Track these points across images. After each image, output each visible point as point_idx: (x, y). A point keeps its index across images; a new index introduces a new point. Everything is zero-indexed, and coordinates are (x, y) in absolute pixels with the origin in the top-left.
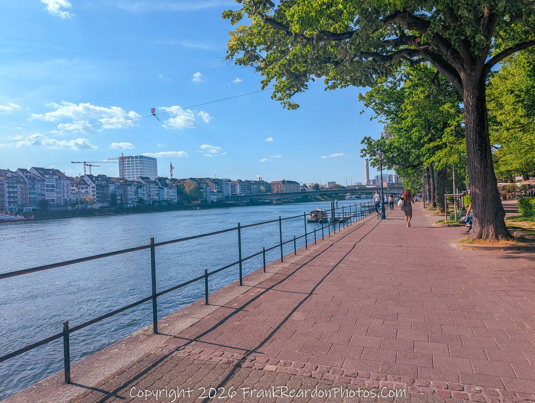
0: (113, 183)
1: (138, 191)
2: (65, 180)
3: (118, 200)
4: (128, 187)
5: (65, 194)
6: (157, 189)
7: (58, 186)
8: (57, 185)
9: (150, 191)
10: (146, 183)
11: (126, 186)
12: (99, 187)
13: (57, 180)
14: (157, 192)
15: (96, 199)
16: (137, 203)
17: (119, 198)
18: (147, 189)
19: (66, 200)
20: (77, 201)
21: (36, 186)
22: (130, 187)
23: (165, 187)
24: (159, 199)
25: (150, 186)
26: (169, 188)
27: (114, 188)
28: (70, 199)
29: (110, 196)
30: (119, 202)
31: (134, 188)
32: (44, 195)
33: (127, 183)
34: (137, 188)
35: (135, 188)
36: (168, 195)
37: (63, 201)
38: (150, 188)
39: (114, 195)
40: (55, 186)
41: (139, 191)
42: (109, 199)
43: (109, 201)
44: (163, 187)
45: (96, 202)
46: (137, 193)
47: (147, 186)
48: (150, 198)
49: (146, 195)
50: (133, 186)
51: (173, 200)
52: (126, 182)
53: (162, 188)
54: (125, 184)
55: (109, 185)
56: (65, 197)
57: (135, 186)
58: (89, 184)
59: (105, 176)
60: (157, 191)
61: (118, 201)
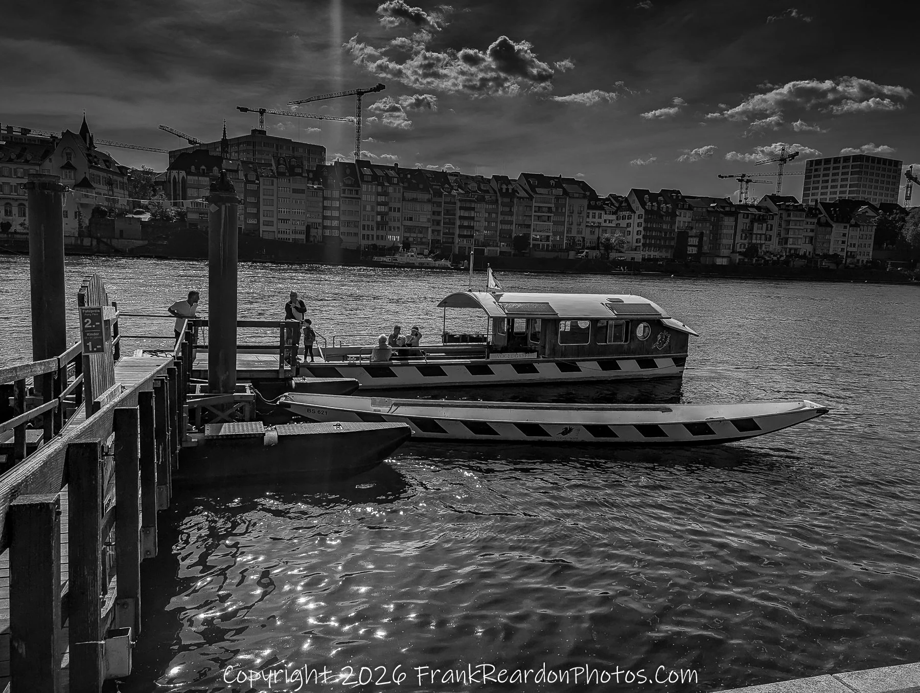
0: (690, 208)
1: (752, 229)
2: (578, 198)
3: (691, 246)
4: (726, 219)
5: (575, 228)
6: (812, 227)
7: (560, 211)
8: (557, 208)
9: (787, 231)
10: (781, 212)
11: (721, 215)
12: (652, 216)
13: (558, 198)
14: (812, 234)
15: (642, 241)
16: (741, 257)
17: (694, 241)
18: (780, 225)
19: (574, 240)
20: (598, 243)
21: (515, 209)
22: (732, 219)
23: (837, 222)
24: (814, 250)
25: (789, 218)
26: (851, 226)
27: (690, 220)
28: (584, 238)
29: (676, 235)
30: (692, 250)
31: (743, 222)
32: (529, 226)
33: (727, 209)
34: (752, 222)
35: (748, 221)
36: (843, 242)
37: (565, 241)
38: (788, 222)
39: (683, 236)
40: (554, 209)
41: (755, 228)
42: (672, 243)
43: (672, 247)
44: (831, 222)
45: (642, 248)
46: (749, 233)
47: (781, 217)
48: (786, 246)
49: (775, 240)
50: (740, 216)
51: (858, 257)
52: (723, 207)
53: (827, 225)
54: (721, 212)
55: (678, 213)
56: (574, 234)
57: (747, 218)
58: (634, 209)
59: (679, 192)
60: (812, 231)
61: (689, 248)
